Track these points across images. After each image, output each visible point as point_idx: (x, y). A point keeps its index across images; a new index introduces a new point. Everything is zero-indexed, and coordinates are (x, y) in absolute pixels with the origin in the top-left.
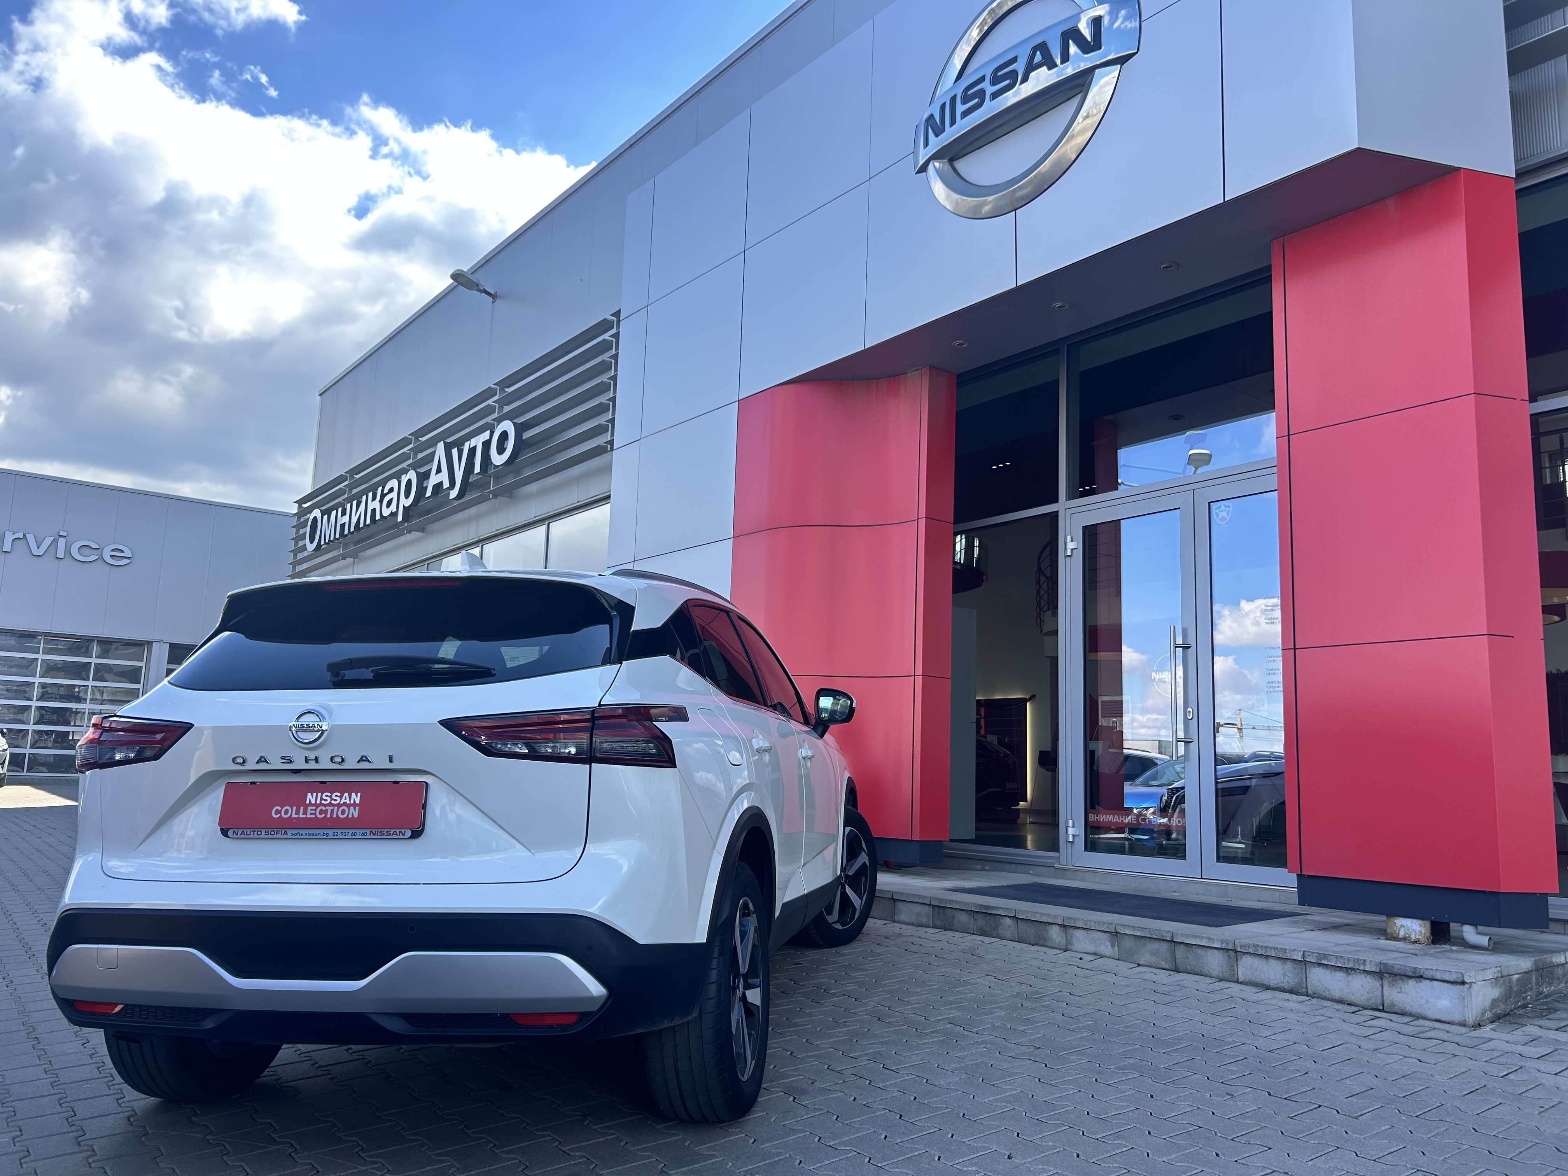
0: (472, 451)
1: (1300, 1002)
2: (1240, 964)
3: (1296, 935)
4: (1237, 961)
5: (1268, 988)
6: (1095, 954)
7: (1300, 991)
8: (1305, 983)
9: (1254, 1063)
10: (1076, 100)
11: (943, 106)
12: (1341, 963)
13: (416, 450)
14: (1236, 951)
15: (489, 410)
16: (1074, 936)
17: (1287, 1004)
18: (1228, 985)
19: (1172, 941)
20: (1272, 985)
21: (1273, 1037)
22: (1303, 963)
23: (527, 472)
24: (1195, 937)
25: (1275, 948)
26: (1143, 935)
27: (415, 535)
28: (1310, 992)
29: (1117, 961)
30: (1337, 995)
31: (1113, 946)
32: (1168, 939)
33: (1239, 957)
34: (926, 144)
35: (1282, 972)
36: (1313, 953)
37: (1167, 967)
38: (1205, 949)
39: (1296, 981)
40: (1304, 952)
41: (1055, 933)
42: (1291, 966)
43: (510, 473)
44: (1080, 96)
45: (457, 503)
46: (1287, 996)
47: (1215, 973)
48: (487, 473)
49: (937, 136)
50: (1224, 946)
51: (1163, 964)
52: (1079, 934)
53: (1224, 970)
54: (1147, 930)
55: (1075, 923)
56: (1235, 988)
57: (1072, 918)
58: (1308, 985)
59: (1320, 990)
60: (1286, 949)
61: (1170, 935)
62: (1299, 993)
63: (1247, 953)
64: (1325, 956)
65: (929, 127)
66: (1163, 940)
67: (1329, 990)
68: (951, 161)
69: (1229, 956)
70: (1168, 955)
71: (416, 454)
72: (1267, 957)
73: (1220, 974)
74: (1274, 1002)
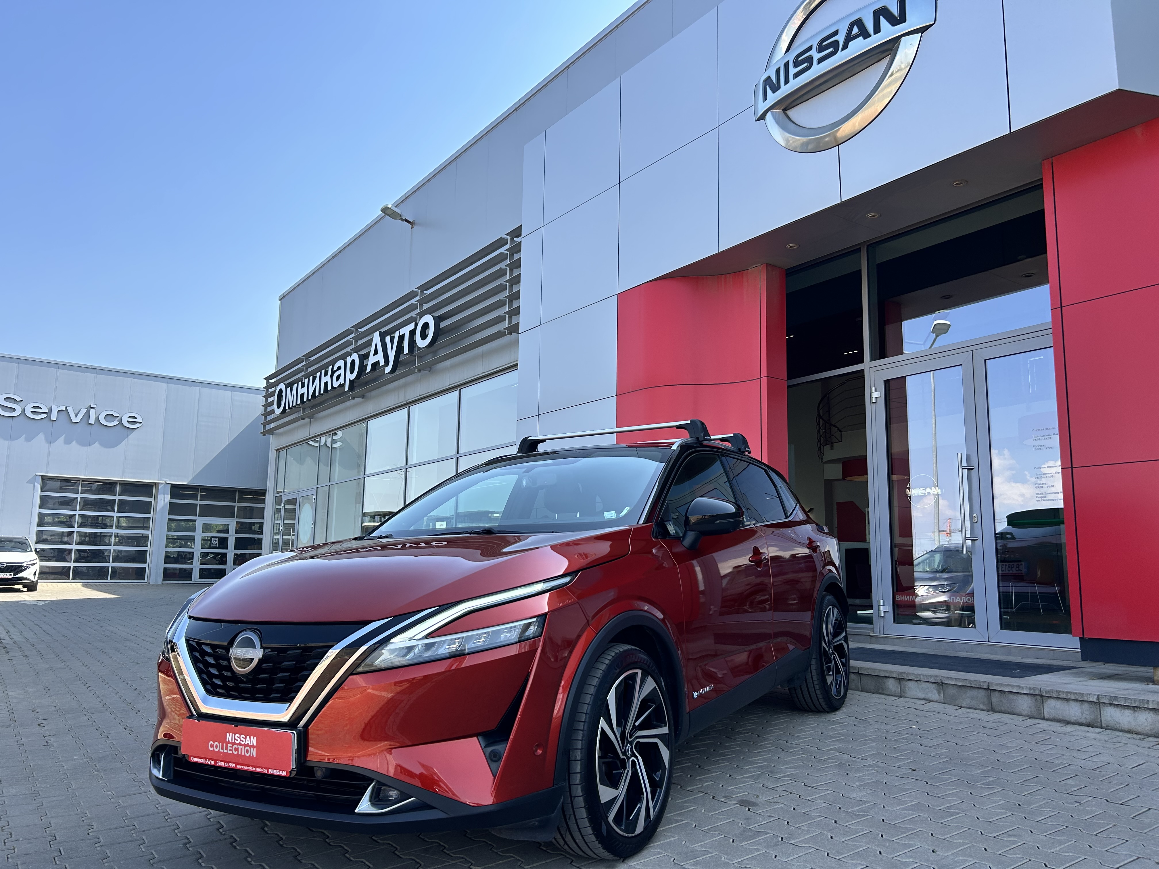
0: (402, 338)
1: (1099, 733)
2: (1045, 705)
3: (1084, 683)
4: (1043, 703)
5: (1069, 723)
6: (924, 699)
7: (1096, 725)
8: (1100, 719)
9: (1085, 779)
10: (886, 61)
11: (778, 70)
12: (1129, 702)
13: (356, 339)
14: (1041, 696)
15: (413, 307)
16: (906, 686)
17: (1088, 734)
18: (1037, 721)
19: (988, 689)
20: (1072, 721)
21: (1090, 759)
22: (1098, 704)
23: (442, 353)
24: (1008, 685)
25: (1074, 693)
26: (964, 685)
27: (357, 400)
28: (1104, 725)
29: (943, 704)
30: (1126, 728)
31: (939, 693)
32: (985, 687)
33: (1044, 700)
34: (765, 98)
35: (1080, 711)
36: (1106, 696)
37: (985, 708)
38: (1016, 694)
39: (1092, 717)
40: (1098, 695)
41: (891, 684)
42: (1088, 706)
43: (429, 354)
44: (888, 58)
45: (390, 376)
46: (1086, 728)
47: (1024, 713)
48: (413, 353)
49: (774, 92)
50: (1032, 692)
51: (982, 706)
52: (911, 684)
53: (1032, 710)
54: (967, 681)
55: (907, 676)
56: (1044, 724)
57: (904, 673)
58: (1102, 720)
59: (1112, 723)
60: (1083, 694)
61: (986, 684)
62: (1095, 726)
63: (1051, 697)
64: (1116, 698)
65: (768, 87)
66: (981, 688)
67: (1120, 723)
68: (785, 110)
69: (1036, 699)
70: (985, 700)
71: (356, 341)
72: (1068, 700)
73: (1029, 714)
74: (1079, 733)
